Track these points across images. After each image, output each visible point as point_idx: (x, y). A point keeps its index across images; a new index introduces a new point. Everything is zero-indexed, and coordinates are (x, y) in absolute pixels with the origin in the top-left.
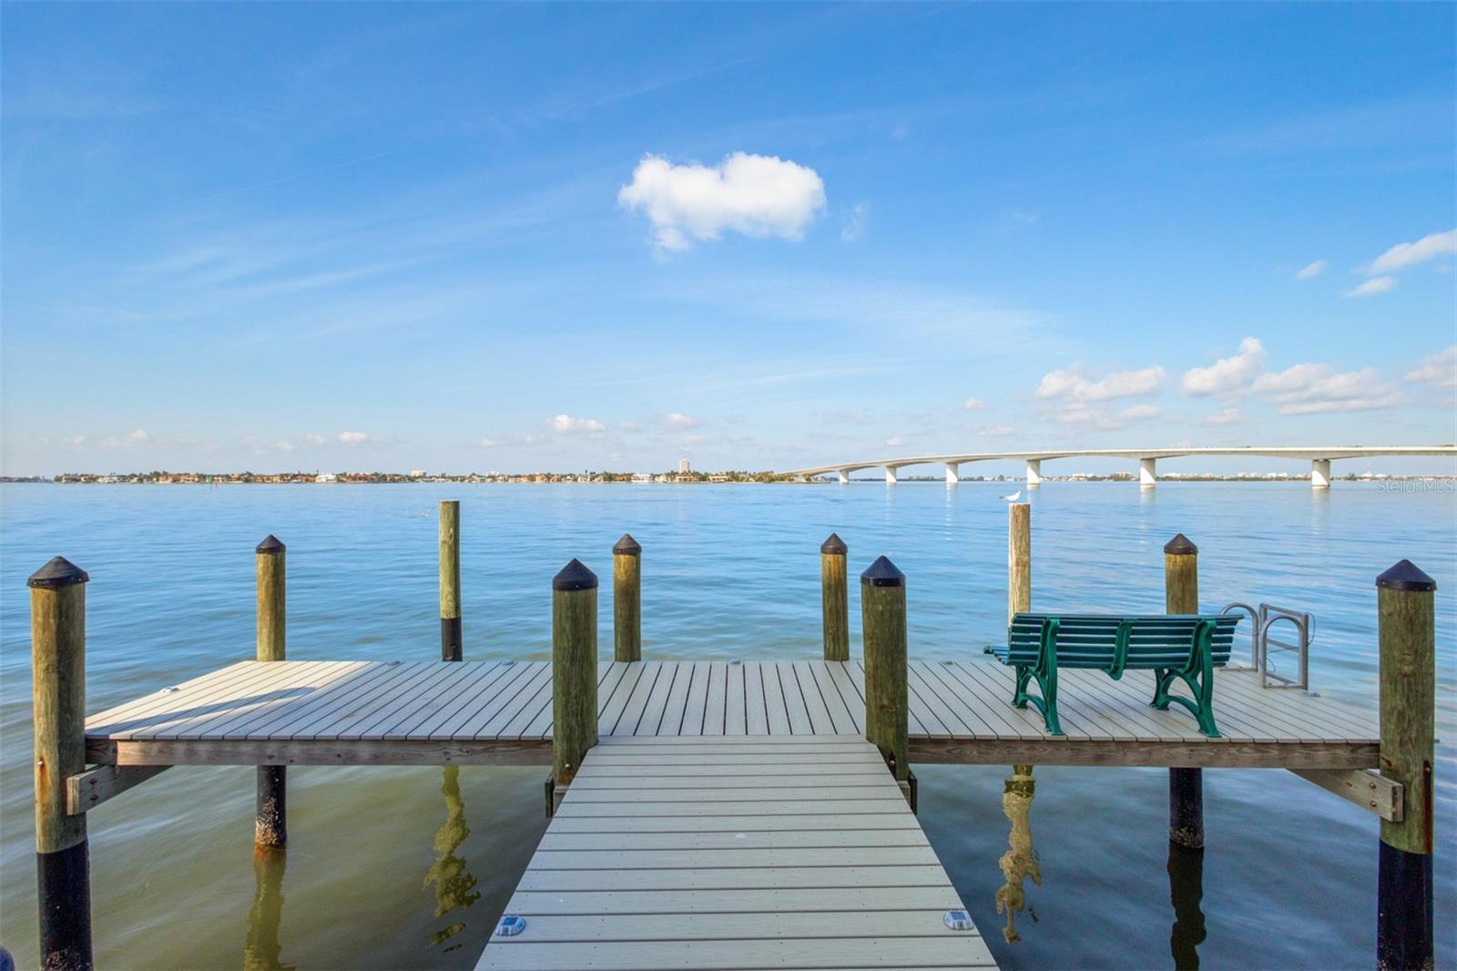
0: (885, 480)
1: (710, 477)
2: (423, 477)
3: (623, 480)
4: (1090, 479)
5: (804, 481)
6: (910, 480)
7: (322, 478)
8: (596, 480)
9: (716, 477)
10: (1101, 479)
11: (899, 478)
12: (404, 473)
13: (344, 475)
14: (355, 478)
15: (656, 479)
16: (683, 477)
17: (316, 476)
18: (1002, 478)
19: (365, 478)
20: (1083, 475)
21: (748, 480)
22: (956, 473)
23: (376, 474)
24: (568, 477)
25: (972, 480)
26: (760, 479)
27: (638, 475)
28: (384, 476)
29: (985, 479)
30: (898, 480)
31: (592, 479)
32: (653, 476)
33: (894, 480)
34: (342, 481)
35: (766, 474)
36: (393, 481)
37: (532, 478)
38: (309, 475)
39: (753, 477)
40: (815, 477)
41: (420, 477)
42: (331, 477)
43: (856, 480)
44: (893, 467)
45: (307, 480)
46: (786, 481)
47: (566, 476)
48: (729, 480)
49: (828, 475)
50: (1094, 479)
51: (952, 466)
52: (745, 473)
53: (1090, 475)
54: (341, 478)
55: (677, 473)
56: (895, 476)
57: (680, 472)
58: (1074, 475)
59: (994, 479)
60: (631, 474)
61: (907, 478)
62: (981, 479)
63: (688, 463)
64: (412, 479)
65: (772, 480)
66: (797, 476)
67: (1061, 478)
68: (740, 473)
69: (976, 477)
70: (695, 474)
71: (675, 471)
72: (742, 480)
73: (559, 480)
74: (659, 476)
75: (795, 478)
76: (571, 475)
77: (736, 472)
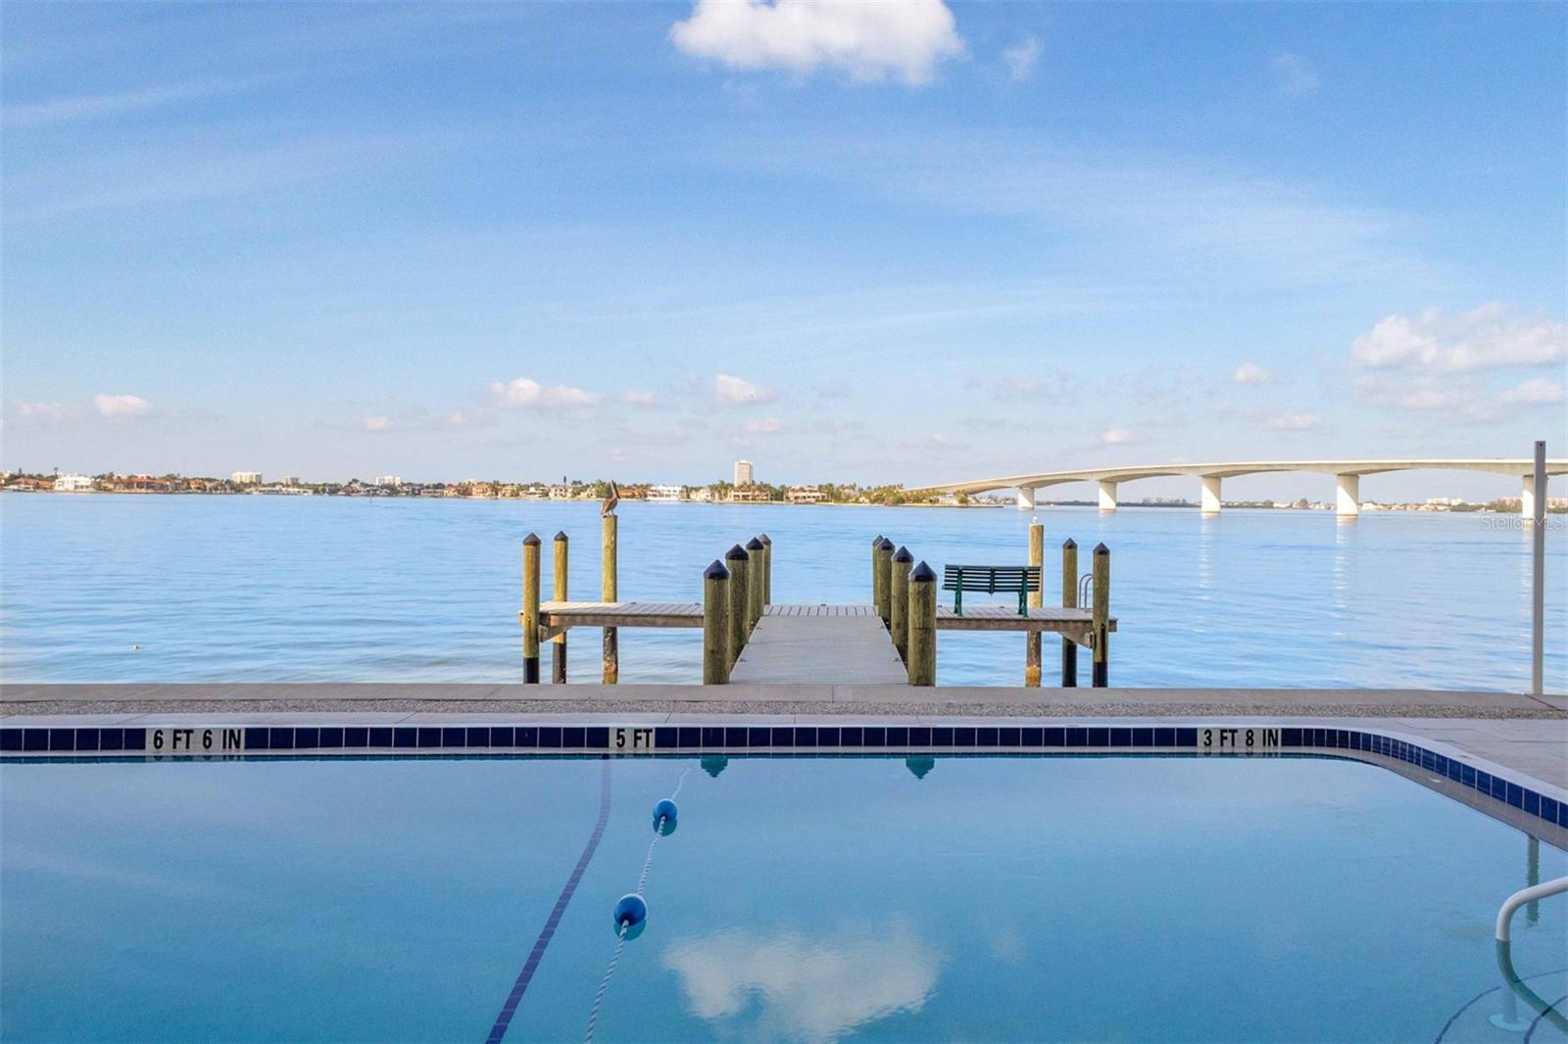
0: (1097, 504)
1: (790, 494)
2: (256, 483)
3: (633, 496)
4: (1455, 509)
5: (955, 502)
6: (1143, 505)
7: (66, 482)
8: (583, 495)
9: (801, 494)
10: (1474, 509)
11: (1118, 501)
12: (222, 477)
13: (110, 478)
14: (130, 484)
15: (693, 496)
16: (741, 494)
17: (54, 478)
18: (1304, 504)
19: (150, 485)
20: (1445, 500)
21: (857, 501)
22: (1218, 493)
23: (171, 478)
24: (532, 490)
25: (1253, 506)
26: (879, 499)
27: (660, 488)
28: (187, 481)
29: (1275, 505)
30: (1118, 505)
31: (576, 494)
32: (688, 491)
33: (1112, 505)
34: (106, 489)
35: (890, 490)
36: (202, 489)
37: (464, 491)
38: (40, 477)
39: (867, 495)
40: (977, 496)
41: (251, 484)
42: (85, 481)
43: (1048, 503)
44: (1111, 482)
45: (37, 487)
46: (925, 503)
47: (527, 487)
48: (823, 500)
49: (1000, 494)
50: (1462, 508)
51: (1212, 480)
52: (853, 488)
53: (1454, 503)
54: (103, 484)
55: (732, 485)
56: (1114, 498)
57: (736, 485)
58: (1429, 501)
59: (1291, 506)
60: (648, 486)
61: (1141, 502)
62: (1269, 505)
63: (751, 467)
64: (237, 488)
65: (900, 501)
66: (944, 494)
67: (1405, 505)
68: (842, 487)
69: (1260, 500)
70: (763, 488)
71: (726, 482)
72: (846, 501)
73: (515, 494)
74: (697, 489)
75: (940, 498)
76: (537, 485)
77: (836, 485)
